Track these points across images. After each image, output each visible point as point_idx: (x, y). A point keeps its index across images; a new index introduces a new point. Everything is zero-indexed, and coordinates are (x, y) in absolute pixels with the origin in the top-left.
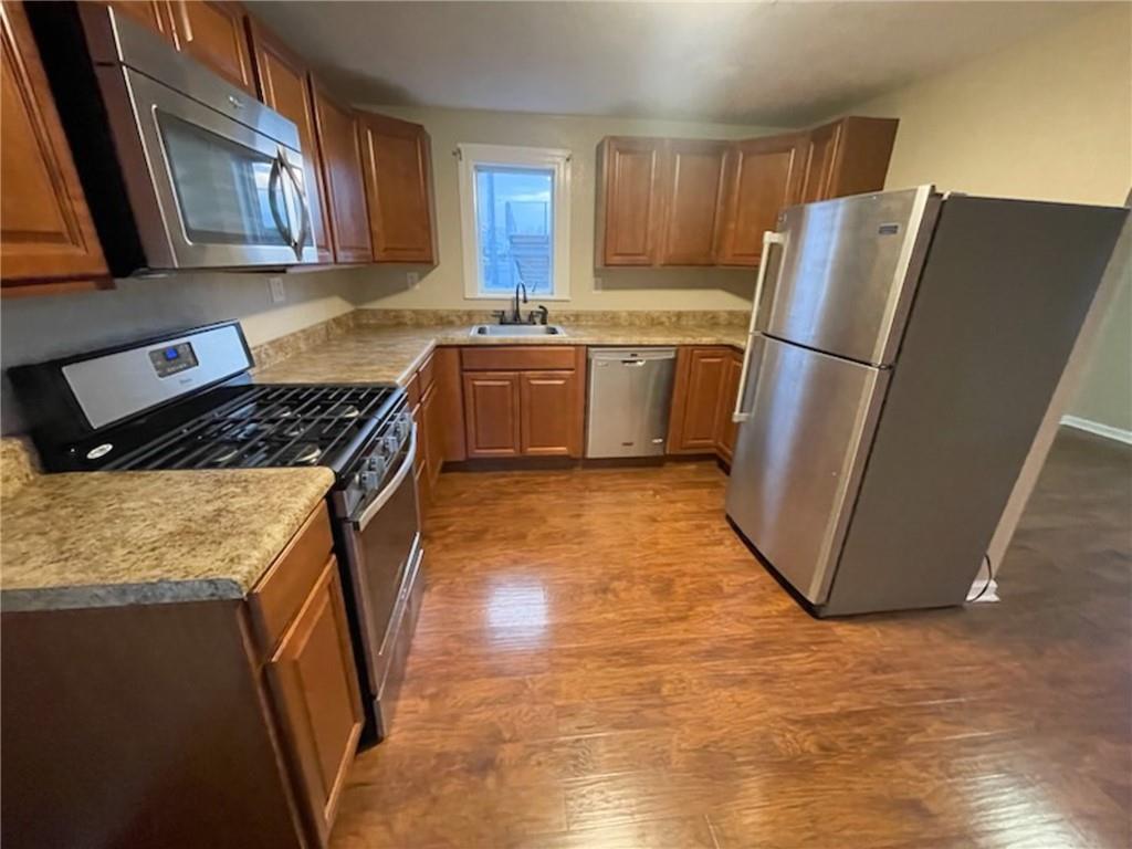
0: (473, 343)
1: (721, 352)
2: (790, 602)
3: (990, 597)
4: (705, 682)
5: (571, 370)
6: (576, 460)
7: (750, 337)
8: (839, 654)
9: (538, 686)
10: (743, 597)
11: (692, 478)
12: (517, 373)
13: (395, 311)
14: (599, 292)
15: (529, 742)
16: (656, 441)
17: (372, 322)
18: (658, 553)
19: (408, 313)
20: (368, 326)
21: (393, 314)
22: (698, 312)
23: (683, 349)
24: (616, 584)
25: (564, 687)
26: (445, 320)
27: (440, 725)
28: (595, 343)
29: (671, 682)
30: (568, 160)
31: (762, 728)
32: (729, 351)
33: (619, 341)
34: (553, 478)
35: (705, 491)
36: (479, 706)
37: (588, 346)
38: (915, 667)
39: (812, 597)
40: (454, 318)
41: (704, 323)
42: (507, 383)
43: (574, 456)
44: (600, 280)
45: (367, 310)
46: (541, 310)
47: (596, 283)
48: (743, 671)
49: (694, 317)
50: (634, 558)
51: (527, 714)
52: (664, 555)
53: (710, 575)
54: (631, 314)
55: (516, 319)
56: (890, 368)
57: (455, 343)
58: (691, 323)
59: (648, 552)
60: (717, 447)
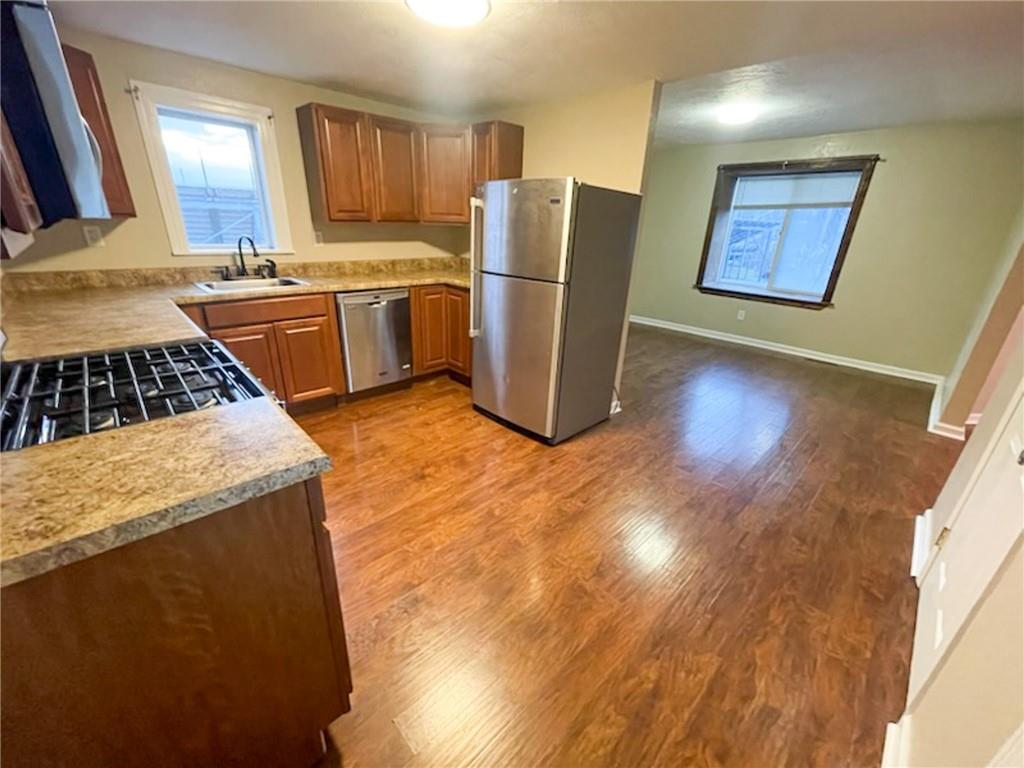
0: (217, 299)
1: (440, 289)
2: (534, 444)
3: (619, 410)
4: (516, 499)
5: (323, 315)
6: (340, 396)
7: (472, 275)
8: (570, 459)
9: (416, 548)
10: (509, 450)
11: (436, 390)
12: (270, 325)
13: (75, 273)
14: (322, 245)
15: (433, 578)
16: (405, 367)
17: (36, 288)
18: (443, 443)
19: (94, 274)
20: (33, 294)
21: (71, 276)
22: (408, 260)
23: (412, 289)
24: (427, 471)
25: (435, 540)
26: (152, 280)
27: (364, 601)
28: (341, 289)
29: (497, 507)
30: (269, 118)
31: (555, 507)
32: (444, 289)
33: (362, 286)
34: (324, 418)
35: (450, 397)
36: (382, 578)
37: (335, 293)
38: (603, 452)
39: (548, 434)
40: (164, 277)
41: (413, 269)
42: (260, 336)
43: (338, 393)
44: (320, 233)
45: (27, 274)
46: (269, 264)
47: (317, 236)
48: (531, 486)
49: (405, 264)
50: (430, 451)
51: (421, 565)
52: (449, 443)
53: (484, 444)
54: (354, 263)
55: (242, 272)
56: (567, 284)
57: (197, 301)
58: (404, 269)
59: (436, 445)
60: (449, 364)
